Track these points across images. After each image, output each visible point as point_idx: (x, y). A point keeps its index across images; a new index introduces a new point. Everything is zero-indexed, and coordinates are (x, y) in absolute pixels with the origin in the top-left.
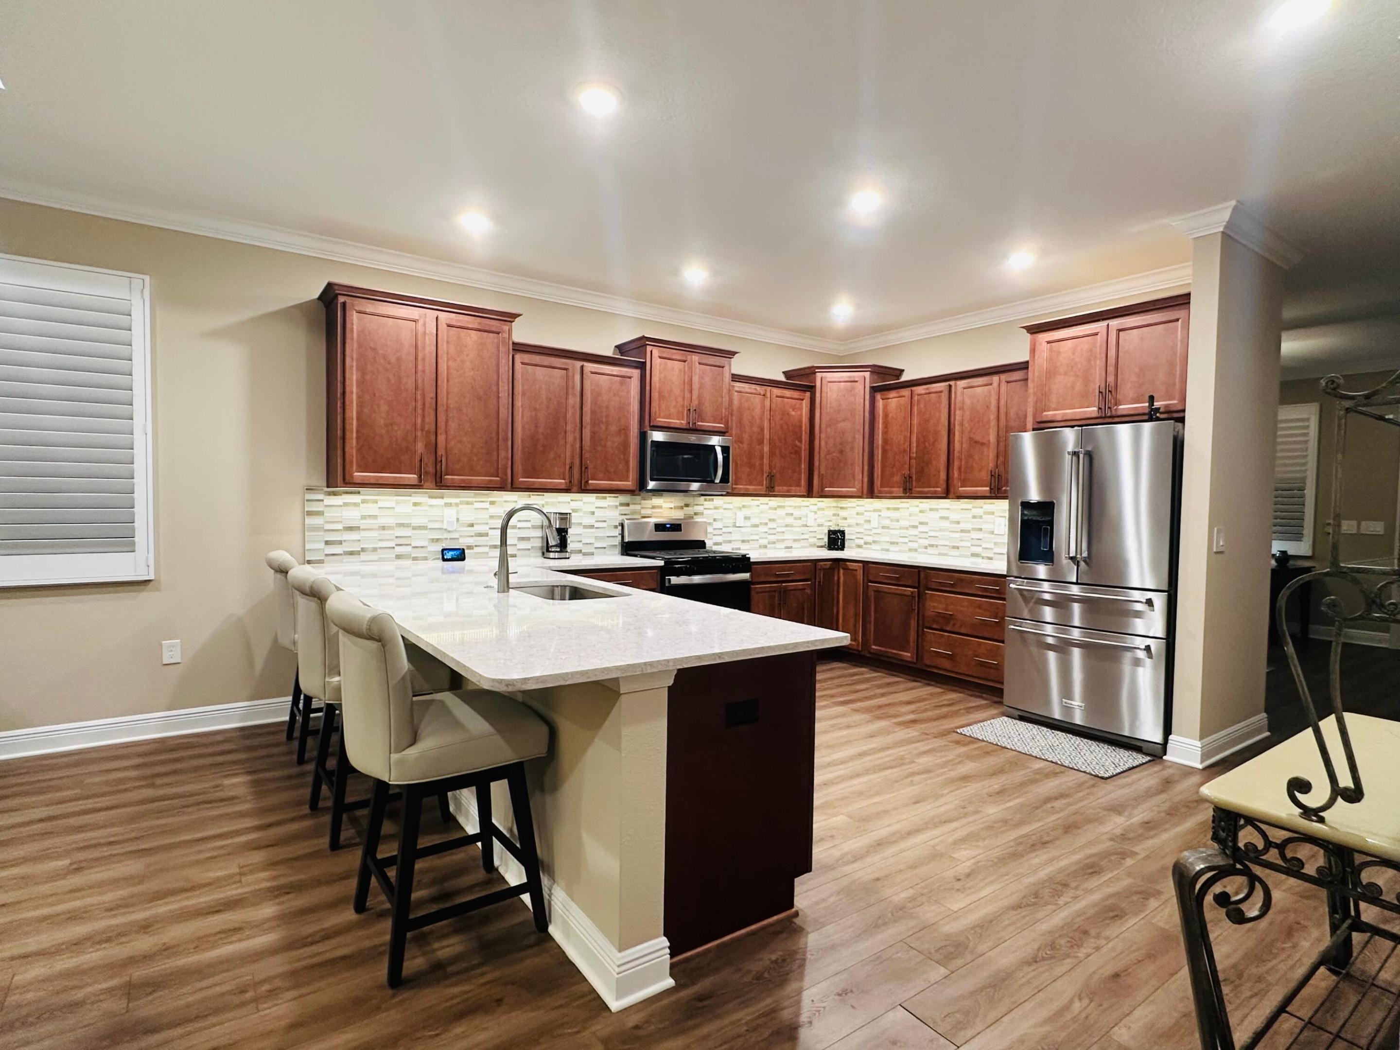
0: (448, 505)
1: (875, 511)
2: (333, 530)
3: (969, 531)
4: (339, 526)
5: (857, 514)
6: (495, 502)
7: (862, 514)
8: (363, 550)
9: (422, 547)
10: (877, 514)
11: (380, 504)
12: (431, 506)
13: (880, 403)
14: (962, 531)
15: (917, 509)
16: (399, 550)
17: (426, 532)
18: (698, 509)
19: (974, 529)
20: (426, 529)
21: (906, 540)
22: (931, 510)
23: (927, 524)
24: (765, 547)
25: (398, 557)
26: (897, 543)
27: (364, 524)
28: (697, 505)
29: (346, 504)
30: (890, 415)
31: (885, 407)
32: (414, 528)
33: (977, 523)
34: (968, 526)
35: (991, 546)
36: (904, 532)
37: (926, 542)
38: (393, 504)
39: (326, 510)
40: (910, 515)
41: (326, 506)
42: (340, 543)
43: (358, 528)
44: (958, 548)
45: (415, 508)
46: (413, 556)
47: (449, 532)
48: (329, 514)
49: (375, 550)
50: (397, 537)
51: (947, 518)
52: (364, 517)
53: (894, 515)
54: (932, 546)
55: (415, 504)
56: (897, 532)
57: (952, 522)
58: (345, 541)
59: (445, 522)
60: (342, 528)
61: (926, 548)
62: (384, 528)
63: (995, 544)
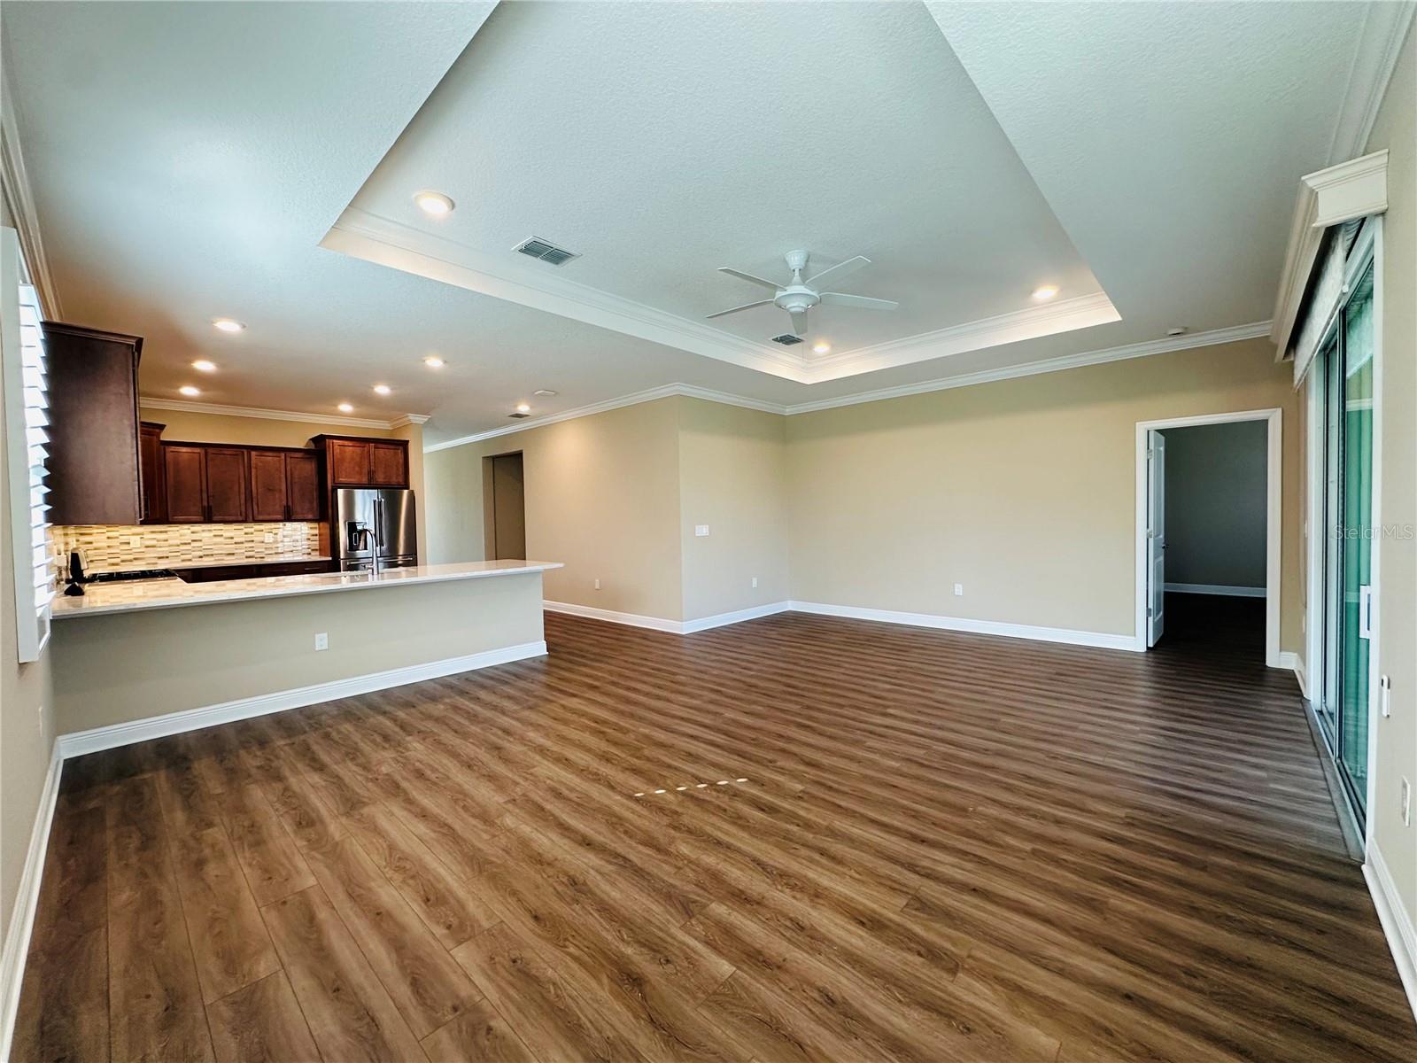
1: (134, 534)
3: (242, 543)
7: (117, 538)
10: (139, 537)
14: (236, 543)
15: (189, 531)
19: (247, 541)
21: (178, 554)
22: (203, 531)
23: (201, 541)
26: (167, 557)
33: (249, 537)
34: (243, 540)
35: (263, 550)
36: (176, 548)
37: (201, 554)
40: (181, 536)
44: (233, 554)
51: (222, 536)
53: (163, 536)
54: (207, 555)
56: (167, 549)
57: (226, 538)
61: (201, 557)
63: (266, 548)
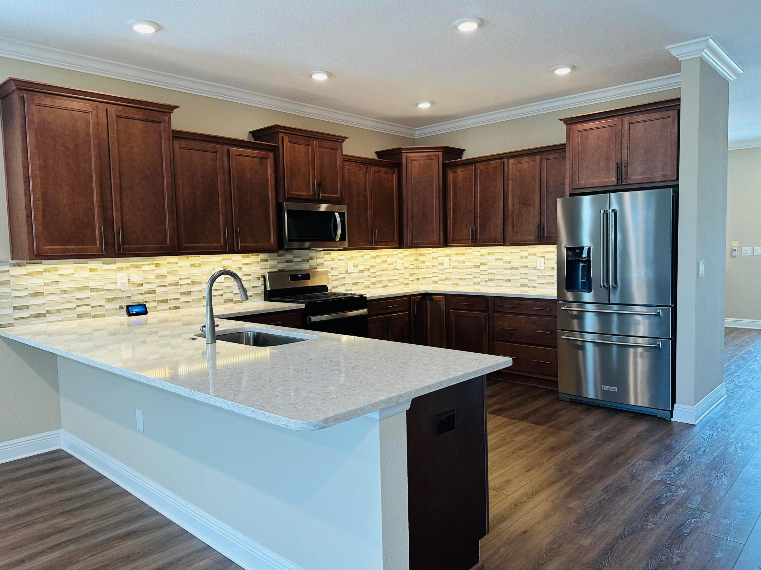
0: (120, 269)
2: (20, 297)
3: (518, 269)
4: (26, 293)
5: (433, 258)
6: (159, 264)
8: (48, 312)
9: (100, 306)
11: (61, 272)
12: (105, 270)
13: (451, 176)
16: (80, 310)
17: (103, 293)
18: (319, 261)
19: (521, 267)
20: (103, 291)
23: (486, 264)
24: (369, 287)
25: (80, 316)
27: (47, 289)
28: (319, 258)
29: (30, 274)
30: (458, 185)
31: (454, 179)
32: (92, 290)
33: (524, 263)
34: (517, 265)
35: (535, 278)
36: (469, 271)
37: (486, 277)
38: (72, 271)
39: (12, 280)
40: (474, 258)
41: (12, 276)
42: (27, 307)
43: (42, 294)
44: (510, 280)
45: (92, 273)
46: (92, 314)
47: (123, 291)
48: (14, 282)
49: (58, 311)
50: (77, 299)
51: (501, 259)
52: (47, 284)
53: (461, 258)
55: (92, 270)
56: (464, 271)
57: (505, 262)
58: (31, 305)
59: (118, 283)
60: (28, 295)
61: (486, 281)
62: (65, 292)
63: (538, 276)
